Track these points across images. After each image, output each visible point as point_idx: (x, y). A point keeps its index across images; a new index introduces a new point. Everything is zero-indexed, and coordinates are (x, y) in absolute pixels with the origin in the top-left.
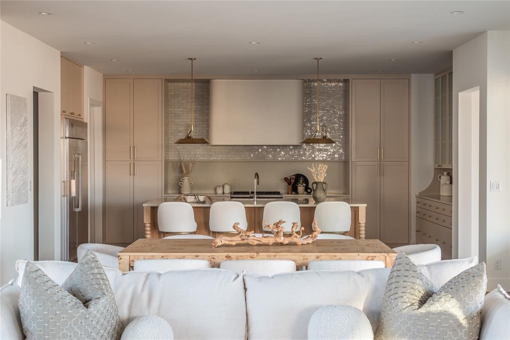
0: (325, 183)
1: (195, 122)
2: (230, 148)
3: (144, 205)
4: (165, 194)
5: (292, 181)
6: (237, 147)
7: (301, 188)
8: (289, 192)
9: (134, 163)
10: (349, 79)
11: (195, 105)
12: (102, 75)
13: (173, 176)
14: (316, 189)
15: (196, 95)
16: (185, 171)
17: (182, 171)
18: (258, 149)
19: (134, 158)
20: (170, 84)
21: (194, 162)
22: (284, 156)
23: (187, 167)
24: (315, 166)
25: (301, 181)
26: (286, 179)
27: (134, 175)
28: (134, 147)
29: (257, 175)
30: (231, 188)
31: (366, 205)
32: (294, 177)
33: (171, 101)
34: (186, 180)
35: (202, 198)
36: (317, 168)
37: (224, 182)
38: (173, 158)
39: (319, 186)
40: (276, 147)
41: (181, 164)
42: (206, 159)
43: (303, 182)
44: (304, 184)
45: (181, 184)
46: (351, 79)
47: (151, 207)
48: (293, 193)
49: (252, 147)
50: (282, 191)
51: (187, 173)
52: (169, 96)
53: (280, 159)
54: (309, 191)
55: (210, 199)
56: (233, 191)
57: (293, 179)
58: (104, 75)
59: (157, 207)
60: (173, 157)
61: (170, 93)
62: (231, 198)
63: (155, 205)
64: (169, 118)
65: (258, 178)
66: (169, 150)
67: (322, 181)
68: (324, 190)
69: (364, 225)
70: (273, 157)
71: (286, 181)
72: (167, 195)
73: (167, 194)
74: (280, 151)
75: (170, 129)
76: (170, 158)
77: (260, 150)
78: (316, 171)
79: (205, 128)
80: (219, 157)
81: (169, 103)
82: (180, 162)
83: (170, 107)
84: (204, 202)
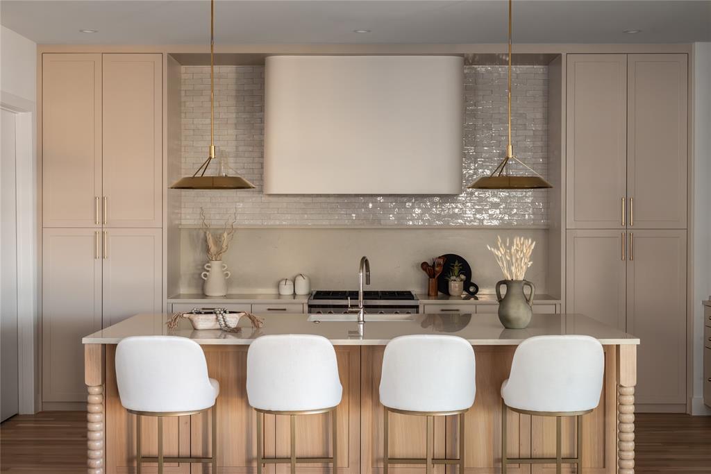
0: (528, 283)
1: (237, 147)
2: (309, 200)
3: (85, 340)
4: (168, 297)
5: (437, 269)
6: (323, 199)
7: (455, 285)
8: (432, 293)
9: (103, 233)
10: (559, 55)
11: (238, 113)
12: (35, 44)
13: (188, 258)
14: (507, 295)
15: (238, 91)
16: (213, 249)
17: (208, 250)
18: (366, 204)
19: (103, 223)
20: (183, 68)
21: (232, 230)
22: (420, 217)
23: (218, 241)
24: (504, 242)
25: (456, 270)
26: (424, 266)
27: (103, 257)
28: (103, 198)
29: (365, 262)
30: (310, 284)
31: (637, 341)
32: (441, 261)
33: (187, 104)
34: (215, 266)
35: (232, 320)
36: (510, 248)
37: (294, 273)
38: (191, 222)
39: (515, 290)
40: (405, 199)
41: (205, 233)
42: (259, 222)
43: (460, 272)
44: (463, 277)
45: (205, 276)
46: (564, 55)
47: (102, 344)
48: (439, 293)
49: (353, 200)
50: (415, 290)
51: (219, 253)
52: (183, 93)
53: (411, 223)
54: (472, 289)
55: (253, 321)
56: (315, 290)
57: (439, 265)
58: (39, 45)
59: (114, 346)
60: (189, 219)
61: (183, 88)
62: (310, 306)
63: (109, 341)
64: (183, 138)
65: (368, 270)
66: (183, 206)
67: (521, 278)
68: (528, 301)
69: (632, 390)
70: (398, 219)
71: (424, 269)
72: (173, 301)
73: (178, 297)
74: (413, 207)
75: (183, 160)
76: (184, 222)
77: (371, 205)
78: (506, 252)
79: (257, 160)
80: (286, 219)
81: (183, 108)
82: (206, 228)
83: (183, 115)
84: (236, 331)
